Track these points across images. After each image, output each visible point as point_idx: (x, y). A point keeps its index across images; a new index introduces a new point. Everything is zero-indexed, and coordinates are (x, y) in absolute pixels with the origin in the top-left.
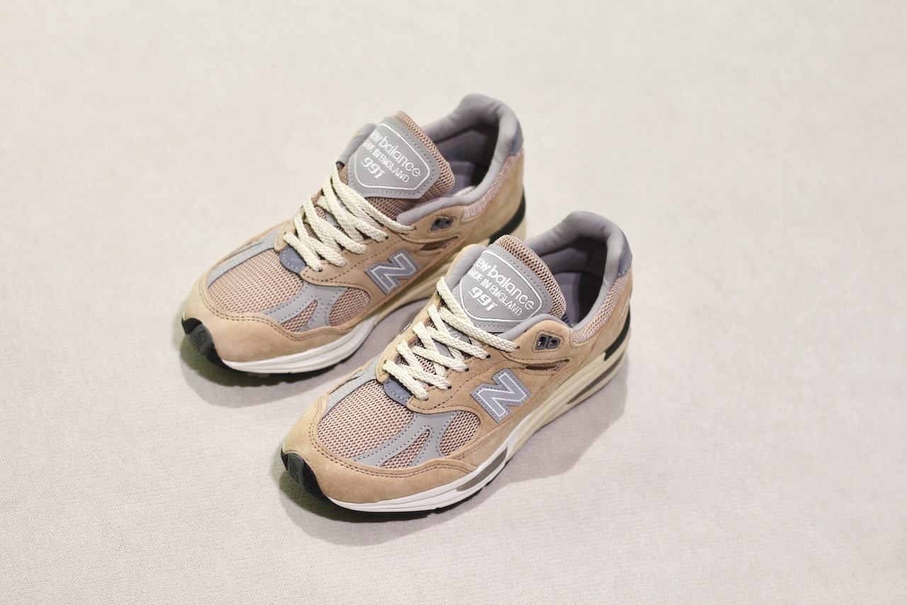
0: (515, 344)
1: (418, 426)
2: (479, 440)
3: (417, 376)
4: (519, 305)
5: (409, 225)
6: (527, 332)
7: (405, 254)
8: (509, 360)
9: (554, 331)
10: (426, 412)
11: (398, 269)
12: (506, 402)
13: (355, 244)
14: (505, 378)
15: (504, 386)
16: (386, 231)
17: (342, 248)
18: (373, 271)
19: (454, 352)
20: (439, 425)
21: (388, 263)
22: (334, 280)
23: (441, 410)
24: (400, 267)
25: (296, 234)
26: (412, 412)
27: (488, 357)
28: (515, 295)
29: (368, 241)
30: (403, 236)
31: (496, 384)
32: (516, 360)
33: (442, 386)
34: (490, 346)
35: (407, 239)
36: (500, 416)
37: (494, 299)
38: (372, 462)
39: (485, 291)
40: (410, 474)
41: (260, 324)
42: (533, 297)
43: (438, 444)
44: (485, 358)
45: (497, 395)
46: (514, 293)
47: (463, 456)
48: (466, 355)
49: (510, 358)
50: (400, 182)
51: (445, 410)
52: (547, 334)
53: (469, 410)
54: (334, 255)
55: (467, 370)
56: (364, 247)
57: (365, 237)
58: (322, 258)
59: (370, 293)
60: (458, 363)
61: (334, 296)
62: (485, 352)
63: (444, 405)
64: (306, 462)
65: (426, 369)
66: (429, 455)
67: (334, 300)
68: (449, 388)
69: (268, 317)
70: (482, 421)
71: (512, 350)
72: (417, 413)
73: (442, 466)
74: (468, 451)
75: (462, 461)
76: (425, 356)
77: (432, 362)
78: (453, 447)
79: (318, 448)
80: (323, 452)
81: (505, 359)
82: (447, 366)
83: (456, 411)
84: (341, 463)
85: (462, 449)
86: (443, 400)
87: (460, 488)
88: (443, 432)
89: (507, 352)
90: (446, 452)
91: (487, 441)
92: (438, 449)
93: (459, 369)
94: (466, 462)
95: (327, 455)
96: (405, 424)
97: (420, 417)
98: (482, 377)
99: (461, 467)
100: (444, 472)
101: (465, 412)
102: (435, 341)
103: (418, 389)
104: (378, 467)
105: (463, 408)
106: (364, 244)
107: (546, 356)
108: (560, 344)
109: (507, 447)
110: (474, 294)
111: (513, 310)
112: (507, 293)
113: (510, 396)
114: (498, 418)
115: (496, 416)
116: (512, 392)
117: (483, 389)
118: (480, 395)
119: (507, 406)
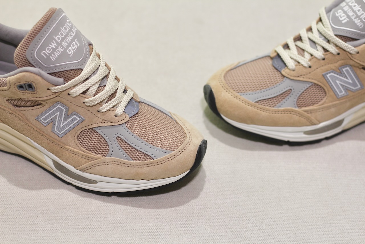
0: (356, 49)
1: (284, 86)
2: (322, 105)
3: (293, 56)
4: (362, 21)
8: (351, 59)
10: (292, 78)
12: (346, 86)
14: (347, 71)
15: (346, 76)
19: (319, 48)
20: (299, 88)
23: (301, 79)
26: (284, 76)
27: (339, 54)
28: (361, 15)
31: (341, 73)
32: (355, 60)
33: (306, 65)
34: (340, 48)
37: (348, 16)
38: (251, 97)
39: (345, 12)
40: (273, 112)
43: (295, 100)
44: (336, 54)
47: (311, 112)
48: (325, 50)
49: (352, 58)
51: (304, 80)
53: (320, 84)
55: (324, 59)
60: (319, 53)
62: (337, 50)
63: (304, 77)
64: (213, 90)
65: (299, 53)
66: (288, 104)
68: (310, 67)
70: (327, 94)
71: (354, 53)
72: (287, 78)
73: (295, 113)
74: (314, 110)
75: (309, 115)
76: (301, 47)
77: (303, 50)
78: (305, 105)
79: (221, 83)
80: (223, 86)
81: (349, 58)
82: (312, 54)
83: (311, 82)
84: (232, 94)
85: (311, 108)
86: (304, 74)
87: (306, 133)
88: (300, 93)
89: (350, 54)
90: (300, 106)
91: (329, 108)
92: (295, 103)
93: (319, 57)
94: (312, 117)
95: (225, 88)
96: (278, 82)
97: (288, 80)
98: (332, 66)
99: (308, 119)
100: (296, 118)
101: (318, 85)
102: (310, 39)
103: (291, 64)
104: (253, 102)
105: (316, 82)
109: (344, 118)
110: (338, 13)
111: (358, 24)
112: (356, 14)
113: (349, 83)
114: (339, 95)
115: (338, 94)
116: (350, 81)
117: (331, 74)
118: (328, 77)
119: (346, 89)
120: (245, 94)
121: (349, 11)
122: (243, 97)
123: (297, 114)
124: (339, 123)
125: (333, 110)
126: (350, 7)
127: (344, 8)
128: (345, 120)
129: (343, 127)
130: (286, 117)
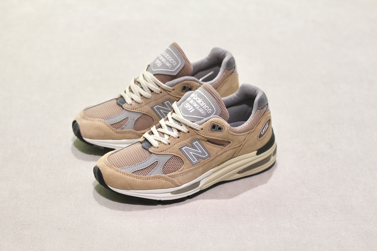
0: (201, 127)
1: (152, 159)
2: (182, 171)
3: (156, 139)
5: (171, 87)
6: (207, 122)
7: (170, 102)
8: (198, 134)
9: (219, 123)
10: (157, 153)
11: (167, 109)
12: (197, 156)
13: (147, 94)
14: (196, 144)
15: (196, 148)
16: (161, 89)
17: (141, 95)
18: (155, 107)
19: (174, 130)
20: (163, 160)
21: (162, 105)
22: (137, 109)
23: (164, 153)
24: (168, 108)
25: (125, 92)
26: (151, 153)
27: (188, 132)
29: (153, 93)
30: (169, 92)
31: (193, 147)
32: (201, 135)
33: (166, 143)
34: (190, 127)
35: (170, 94)
36: (194, 162)
37: (194, 107)
38: (129, 170)
39: (191, 104)
40: (146, 179)
41: (101, 123)
43: (161, 169)
44: (186, 132)
45: (193, 151)
47: (174, 177)
48: (179, 131)
49: (198, 133)
51: (166, 153)
52: (216, 124)
53: (178, 155)
54: (138, 99)
55: (178, 137)
56: (150, 95)
57: (152, 91)
58: (132, 99)
59: (154, 119)
60: (175, 134)
61: (137, 116)
62: (187, 129)
63: (166, 151)
64: (100, 168)
65: (161, 136)
66: (157, 172)
67: (136, 118)
68: (169, 144)
69: (105, 121)
70: (184, 162)
71: (199, 129)
72: (153, 153)
73: (162, 178)
74: (176, 175)
75: (173, 179)
76: (161, 131)
77: (163, 133)
78: (169, 172)
79: (106, 163)
80: (107, 164)
81: (196, 134)
82: (169, 135)
83: (171, 155)
84: (114, 169)
85: (174, 173)
86: (166, 149)
87: (172, 193)
88: (164, 163)
89: (197, 130)
90: (165, 173)
91: (187, 172)
92: (161, 171)
93: (175, 136)
94: (175, 180)
95: (109, 166)
96: (147, 158)
97: (154, 155)
98: (185, 142)
99: (173, 182)
100: (163, 181)
101: (176, 156)
102: (168, 126)
103: (155, 144)
104: (131, 173)
105: (175, 154)
106: (151, 94)
107: (216, 135)
108: (223, 130)
109: (200, 181)
110: (186, 106)
112: (200, 105)
113: (199, 153)
114: (193, 163)
115: (192, 162)
116: (200, 152)
117: (185, 147)
118: (183, 150)
119: (198, 158)
120: (124, 168)
122: (122, 170)
123: (163, 179)
124: (197, 184)
125: (190, 174)
126: (195, 100)
127: (190, 102)
128: (201, 182)
129: (201, 188)
130: (156, 181)
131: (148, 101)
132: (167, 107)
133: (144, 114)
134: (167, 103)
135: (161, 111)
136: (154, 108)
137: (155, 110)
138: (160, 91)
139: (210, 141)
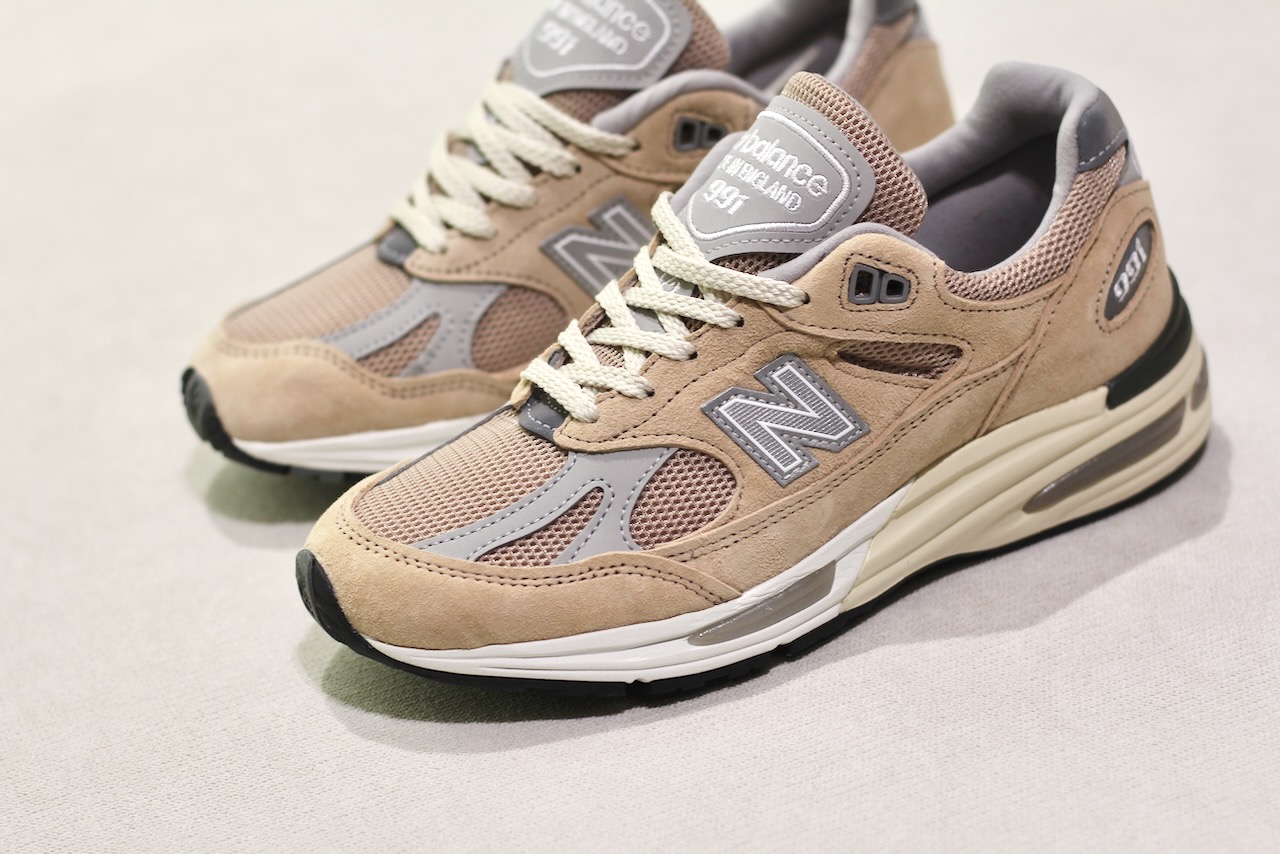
0: (797, 288)
1: (577, 478)
2: (733, 522)
3: (584, 378)
4: (793, 187)
5: (624, 134)
6: (825, 260)
7: (628, 209)
8: (789, 330)
9: (887, 256)
10: (593, 447)
11: (619, 245)
12: (800, 436)
13: (514, 187)
14: (788, 377)
15: (789, 399)
16: (574, 153)
17: (487, 199)
18: (558, 247)
19: (670, 323)
20: (627, 477)
21: (590, 228)
22: (474, 269)
23: (628, 442)
24: (624, 242)
25: (411, 201)
26: (566, 451)
27: (740, 323)
28: (784, 170)
29: (540, 178)
30: (613, 163)
31: (772, 393)
32: (806, 328)
33: (633, 390)
34: (741, 299)
35: (621, 167)
36: (785, 469)
37: (745, 188)
38: (461, 548)
40: (549, 581)
41: (309, 360)
42: (822, 166)
43: (625, 523)
44: (731, 324)
45: (773, 416)
46: (782, 166)
47: (692, 554)
48: (691, 323)
49: (790, 324)
50: (608, 55)
51: (638, 442)
52: (873, 263)
53: (701, 446)
54: (473, 217)
55: (693, 356)
56: (528, 190)
57: (534, 170)
58: (448, 226)
60: (673, 339)
61: (479, 303)
62: (731, 311)
63: (636, 432)
64: (319, 558)
65: (605, 361)
66: (605, 538)
67: (478, 313)
68: (651, 394)
69: (332, 347)
70: (738, 477)
71: (793, 302)
72: (577, 452)
73: (633, 569)
74: (702, 544)
75: (691, 565)
76: (609, 341)
77: (619, 348)
78: (664, 533)
79: (345, 529)
80: (352, 534)
81: (781, 329)
82: (647, 348)
83: (668, 447)
84: (387, 552)
85: (690, 537)
86: (636, 422)
87: (697, 637)
88: (636, 493)
89: (782, 309)
90: (647, 543)
91: (757, 527)
92: (626, 533)
93: (675, 353)
94: (703, 570)
95: (360, 540)
96: (548, 476)
97: (581, 459)
98: (730, 372)
99: (689, 582)
100: (641, 584)
101: (695, 452)
102: (634, 308)
103: (579, 402)
104: (471, 561)
105: (685, 441)
106: (531, 184)
107: (880, 322)
108: (913, 291)
109: (834, 563)
110: (710, 193)
111: (781, 201)
113: (809, 422)
114: (781, 472)
115: (777, 469)
116: (812, 414)
117: (734, 400)
118: (725, 414)
119: (804, 446)
120: (436, 541)
121: (744, 170)
122: (428, 554)
123: (639, 570)
124: (817, 584)
125: (776, 532)
128: (839, 566)
129: (842, 601)
130: (601, 588)
131: (522, 219)
132: (617, 237)
133: (512, 287)
134: (618, 218)
135: (594, 258)
136: (555, 252)
137: (562, 259)
138: (571, 163)
139: (852, 355)
